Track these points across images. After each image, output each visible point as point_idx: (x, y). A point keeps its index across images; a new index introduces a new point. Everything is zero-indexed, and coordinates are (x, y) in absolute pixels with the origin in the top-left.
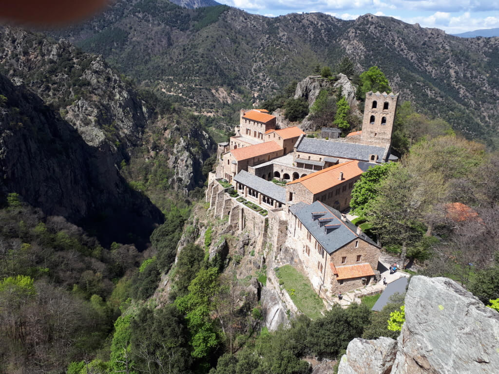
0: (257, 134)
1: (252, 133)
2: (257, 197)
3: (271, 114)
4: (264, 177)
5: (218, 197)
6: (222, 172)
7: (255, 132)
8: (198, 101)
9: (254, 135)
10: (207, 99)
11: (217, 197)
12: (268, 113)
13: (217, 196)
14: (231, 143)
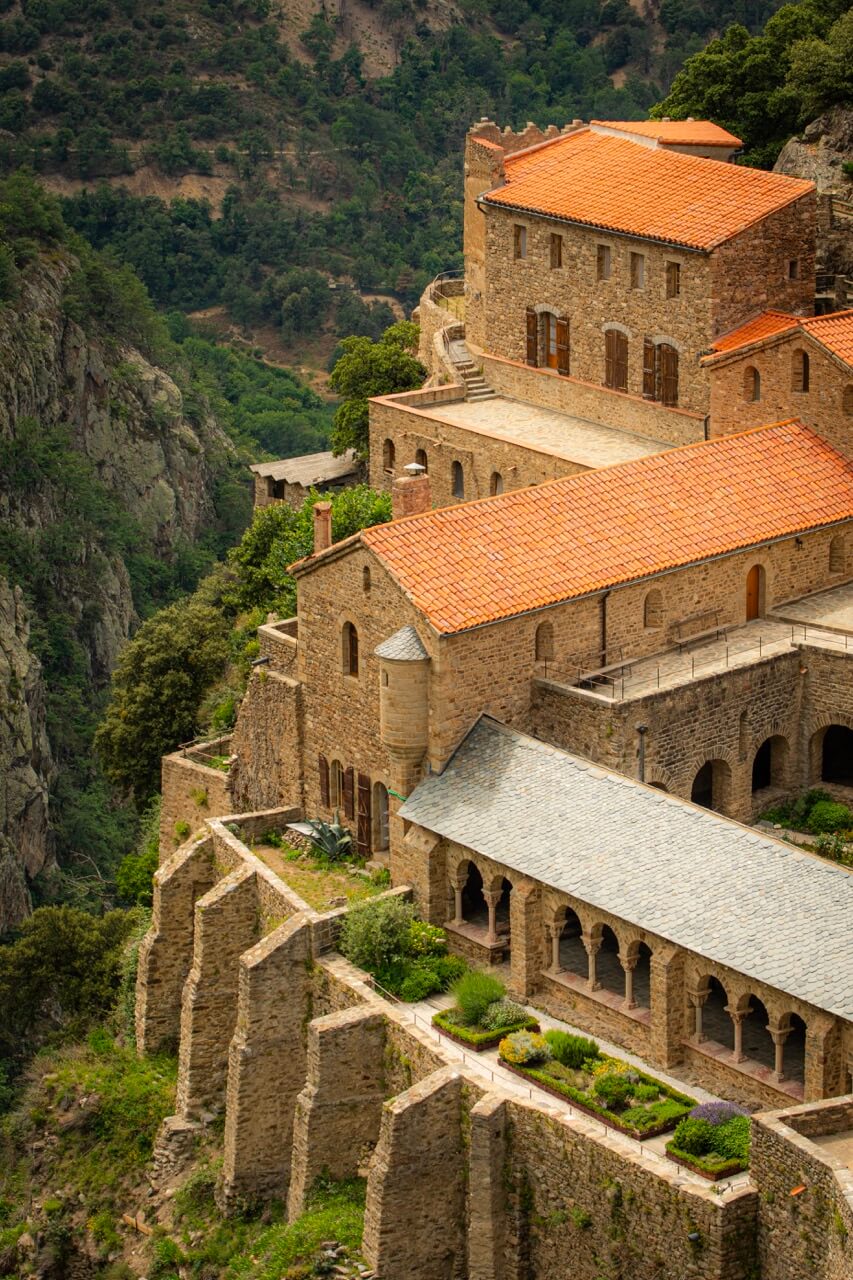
0: (635, 361)
1: (587, 354)
2: (641, 995)
3: (768, 166)
4: (705, 792)
5: (255, 995)
6: (288, 754)
7: (616, 346)
8: (73, 70)
9: (600, 371)
10: (167, 41)
11: (243, 1002)
12: (737, 156)
13: (244, 989)
14: (377, 459)
